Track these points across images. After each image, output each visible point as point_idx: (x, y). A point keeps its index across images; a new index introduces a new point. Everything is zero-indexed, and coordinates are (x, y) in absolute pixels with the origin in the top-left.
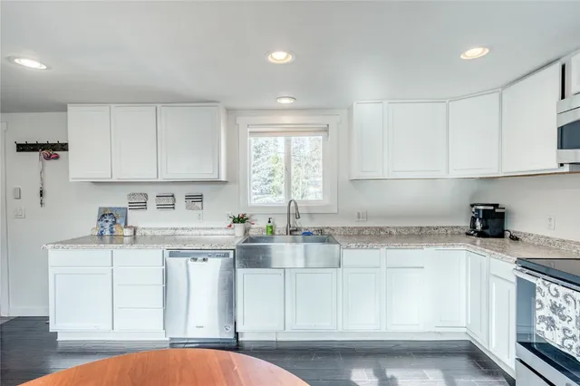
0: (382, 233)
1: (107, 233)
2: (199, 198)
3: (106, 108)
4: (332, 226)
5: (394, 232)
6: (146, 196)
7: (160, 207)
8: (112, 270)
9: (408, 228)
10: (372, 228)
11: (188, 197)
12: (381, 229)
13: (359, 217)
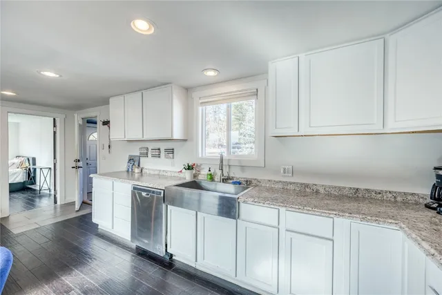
0: (308, 190)
1: (130, 170)
2: (172, 151)
3: (122, 98)
4: (259, 178)
5: (322, 191)
6: (147, 149)
7: (153, 156)
8: (113, 193)
9: (340, 189)
10: (297, 183)
11: (166, 150)
12: (307, 186)
13: (285, 173)
